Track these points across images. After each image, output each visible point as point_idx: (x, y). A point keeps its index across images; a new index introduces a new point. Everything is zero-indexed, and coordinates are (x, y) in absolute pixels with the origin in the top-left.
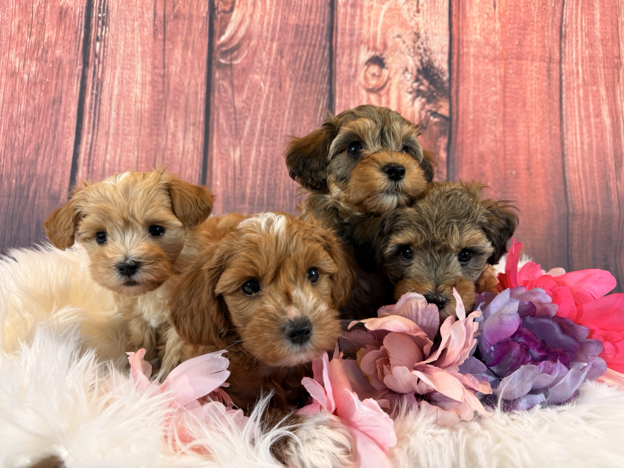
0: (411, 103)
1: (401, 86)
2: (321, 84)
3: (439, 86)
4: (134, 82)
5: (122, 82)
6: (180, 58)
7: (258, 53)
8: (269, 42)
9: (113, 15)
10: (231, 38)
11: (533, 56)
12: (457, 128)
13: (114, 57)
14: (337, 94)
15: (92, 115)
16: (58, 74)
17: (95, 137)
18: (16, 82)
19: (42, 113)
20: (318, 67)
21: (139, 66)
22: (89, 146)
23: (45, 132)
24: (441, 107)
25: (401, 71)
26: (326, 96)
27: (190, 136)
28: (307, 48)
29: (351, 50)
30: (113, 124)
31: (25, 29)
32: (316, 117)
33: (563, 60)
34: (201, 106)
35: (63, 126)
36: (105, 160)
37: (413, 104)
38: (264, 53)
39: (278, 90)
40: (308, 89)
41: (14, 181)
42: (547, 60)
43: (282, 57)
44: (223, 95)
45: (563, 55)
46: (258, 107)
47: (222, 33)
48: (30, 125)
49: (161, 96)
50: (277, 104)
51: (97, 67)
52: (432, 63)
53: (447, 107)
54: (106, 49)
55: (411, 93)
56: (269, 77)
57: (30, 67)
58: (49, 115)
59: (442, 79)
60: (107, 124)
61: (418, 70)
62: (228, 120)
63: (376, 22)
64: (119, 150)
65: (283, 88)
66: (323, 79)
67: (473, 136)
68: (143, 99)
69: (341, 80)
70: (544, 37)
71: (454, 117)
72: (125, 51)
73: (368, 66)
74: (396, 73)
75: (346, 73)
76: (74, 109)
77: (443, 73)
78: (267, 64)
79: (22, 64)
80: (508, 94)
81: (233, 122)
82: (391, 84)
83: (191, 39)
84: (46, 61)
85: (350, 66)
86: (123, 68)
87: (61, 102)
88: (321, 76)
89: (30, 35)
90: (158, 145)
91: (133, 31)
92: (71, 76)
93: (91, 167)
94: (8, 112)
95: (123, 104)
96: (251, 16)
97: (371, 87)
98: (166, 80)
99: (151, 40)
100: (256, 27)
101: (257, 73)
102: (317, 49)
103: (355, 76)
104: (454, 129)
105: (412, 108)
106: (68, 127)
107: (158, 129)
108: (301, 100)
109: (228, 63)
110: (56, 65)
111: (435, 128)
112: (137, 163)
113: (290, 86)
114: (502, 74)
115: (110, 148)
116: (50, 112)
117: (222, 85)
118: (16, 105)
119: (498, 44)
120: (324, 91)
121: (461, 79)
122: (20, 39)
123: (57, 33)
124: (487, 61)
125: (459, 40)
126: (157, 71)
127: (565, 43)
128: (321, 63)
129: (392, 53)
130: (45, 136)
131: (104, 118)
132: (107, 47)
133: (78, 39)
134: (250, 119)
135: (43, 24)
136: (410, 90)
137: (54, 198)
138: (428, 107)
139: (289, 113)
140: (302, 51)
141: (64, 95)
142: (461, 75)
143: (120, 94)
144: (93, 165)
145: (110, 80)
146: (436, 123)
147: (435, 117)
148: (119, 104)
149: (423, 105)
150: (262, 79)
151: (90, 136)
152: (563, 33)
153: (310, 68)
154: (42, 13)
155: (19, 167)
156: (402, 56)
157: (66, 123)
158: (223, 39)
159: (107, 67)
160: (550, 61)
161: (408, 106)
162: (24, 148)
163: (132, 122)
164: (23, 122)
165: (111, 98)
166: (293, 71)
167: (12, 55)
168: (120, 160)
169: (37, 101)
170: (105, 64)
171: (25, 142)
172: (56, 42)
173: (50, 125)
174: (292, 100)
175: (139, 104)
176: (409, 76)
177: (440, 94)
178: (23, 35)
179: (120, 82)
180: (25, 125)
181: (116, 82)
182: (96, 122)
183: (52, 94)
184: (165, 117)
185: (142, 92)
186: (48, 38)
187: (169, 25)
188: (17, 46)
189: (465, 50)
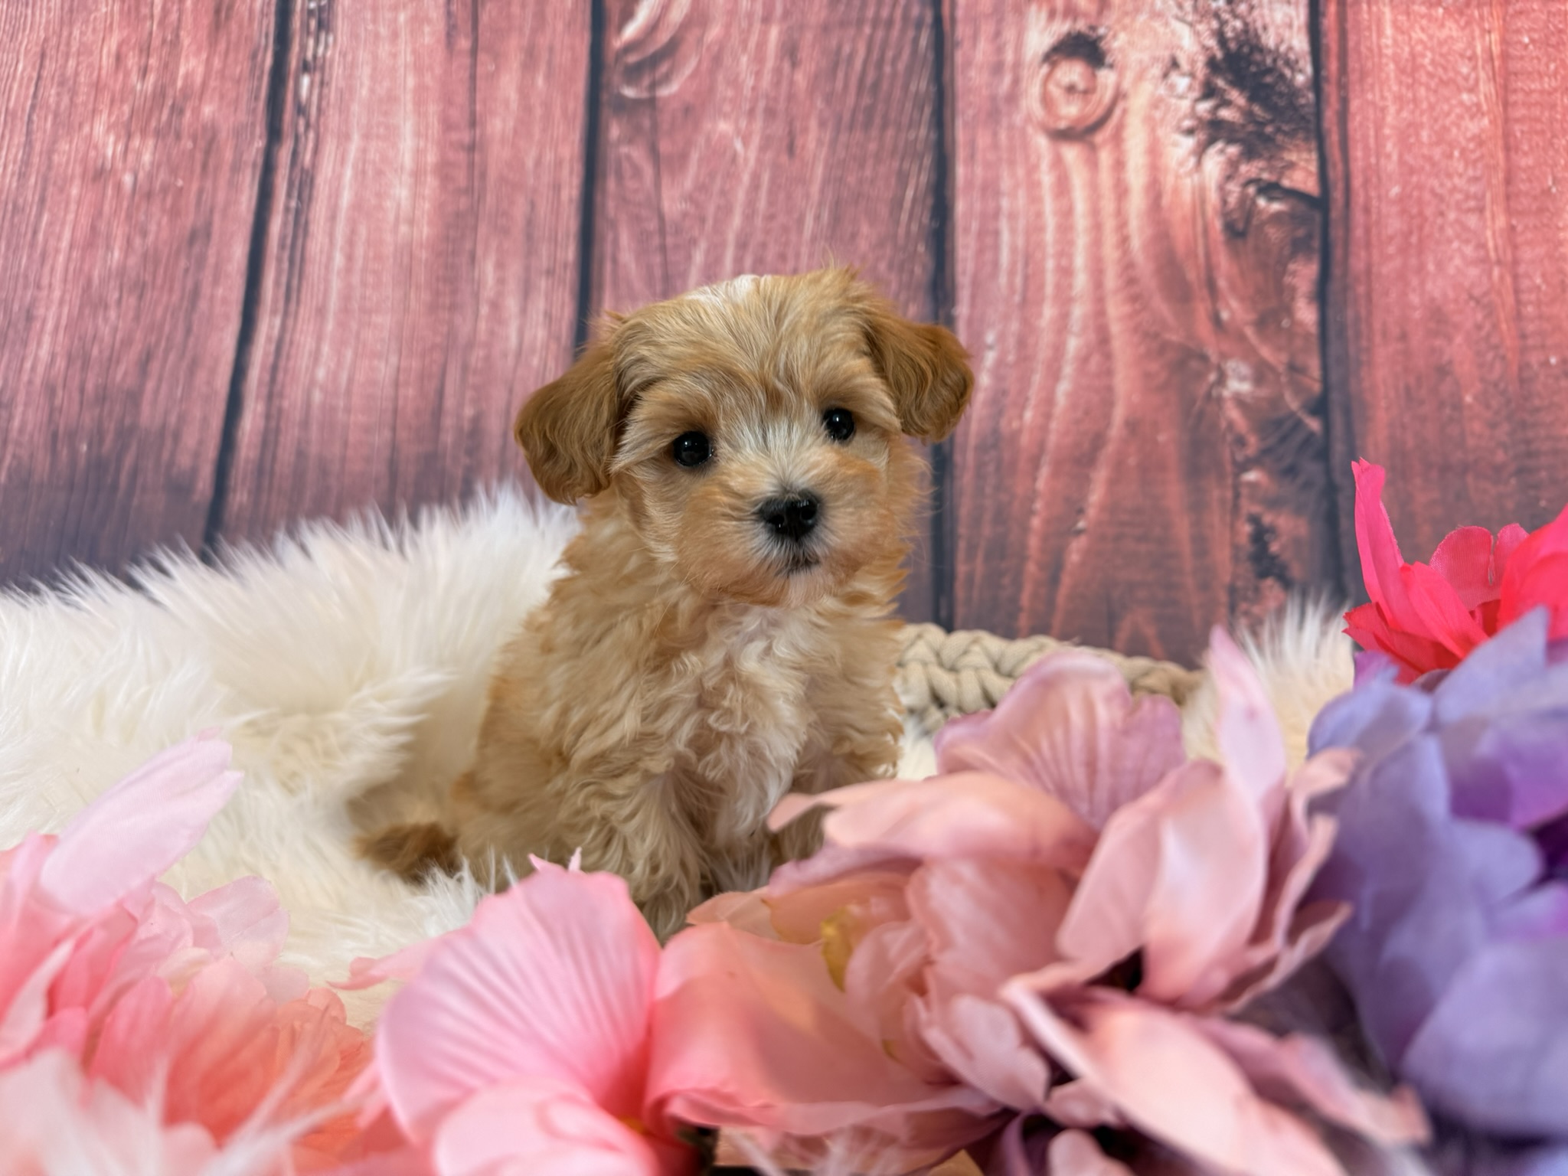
0: (1192, 161)
1: (1158, 114)
2: (910, 127)
3: (1282, 103)
4: (396, 171)
5: (364, 172)
6: (513, 96)
7: (727, 60)
8: (757, 26)
9: (345, 2)
10: (653, 28)
12: (1348, 229)
13: (344, 109)
14: (961, 154)
15: (286, 265)
16: (205, 166)
17: (290, 322)
18: (104, 195)
19: (161, 271)
20: (899, 82)
21: (407, 128)
22: (272, 348)
23: (168, 317)
24: (1291, 165)
25: (1156, 71)
26: (927, 161)
27: (539, 304)
28: (867, 30)
29: (1000, 21)
30: (336, 284)
31: (132, 61)
32: (897, 222)
34: (570, 222)
35: (212, 297)
36: (312, 382)
37: (1199, 163)
38: (744, 59)
39: (784, 159)
40: (872, 147)
41: (84, 448)
43: (795, 64)
44: (631, 184)
46: (726, 210)
47: (628, 15)
48: (133, 301)
49: (464, 203)
50: (782, 196)
51: (303, 139)
52: (1257, 36)
53: (1313, 167)
54: (326, 91)
55: (1190, 132)
56: (758, 125)
57: (139, 154)
58: (180, 273)
59: (1290, 84)
60: (322, 287)
61: (1212, 64)
62: (642, 253)
64: (349, 354)
65: (798, 151)
66: (916, 116)
67: (1404, 250)
68: (418, 213)
69: (970, 112)
71: (1338, 195)
72: (372, 91)
73: (1054, 65)
74: (1140, 77)
75: (985, 92)
76: (239, 252)
77: (1291, 64)
78: (754, 88)
79: (120, 148)
80: (1520, 112)
81: (657, 259)
82: (1125, 112)
83: (543, 41)
84: (178, 137)
85: (997, 68)
86: (366, 137)
87: (208, 235)
88: (909, 105)
89: (144, 72)
90: (451, 335)
91: (395, 35)
93: (276, 402)
94: (81, 269)
95: (362, 231)
97: (1062, 125)
98: (477, 157)
99: (440, 54)
101: (726, 116)
102: (895, 32)
103: (1013, 97)
104: (1337, 233)
105: (1196, 177)
106: (225, 301)
107: (454, 292)
108: (851, 180)
109: (645, 95)
110: (202, 144)
111: (1274, 234)
112: (397, 384)
113: (820, 142)
114: (1496, 50)
115: (326, 349)
116: (183, 263)
117: (629, 157)
118: (101, 252)
120: (920, 147)
121: (1354, 77)
122: (118, 86)
123: (208, 62)
126: (454, 136)
128: (910, 70)
129: (1127, 21)
130: (167, 328)
131: (314, 270)
132: (328, 84)
133: (257, 73)
134: (703, 245)
135: (175, 43)
136: (1187, 123)
137: (179, 488)
138: (1248, 170)
139: (817, 218)
140: (854, 41)
141: (218, 219)
142: (1353, 63)
143: (357, 206)
144: (281, 396)
145: (334, 171)
146: (1277, 217)
147: (1271, 199)
148: (352, 234)
149: (1233, 165)
150: (738, 131)
151: (278, 322)
153: (876, 86)
154: (174, 16)
155: (97, 411)
156: (1157, 25)
157: (220, 292)
158: (631, 31)
159: (329, 139)
161: (1182, 171)
162: (112, 361)
163: (387, 278)
164: (116, 295)
165: (333, 218)
166: (828, 99)
167: (99, 128)
168: (351, 380)
169: (151, 238)
170: (322, 129)
171: (117, 345)
172: (204, 84)
173: (182, 298)
174: (826, 182)
175: (404, 229)
176: (1182, 83)
177: (1286, 128)
178: (127, 74)
179: (361, 174)
180: (119, 301)
181: (348, 173)
182: (295, 282)
183: (189, 220)
184: (473, 258)
185: (415, 196)
186: (187, 76)
187: (487, 11)
188: (112, 102)
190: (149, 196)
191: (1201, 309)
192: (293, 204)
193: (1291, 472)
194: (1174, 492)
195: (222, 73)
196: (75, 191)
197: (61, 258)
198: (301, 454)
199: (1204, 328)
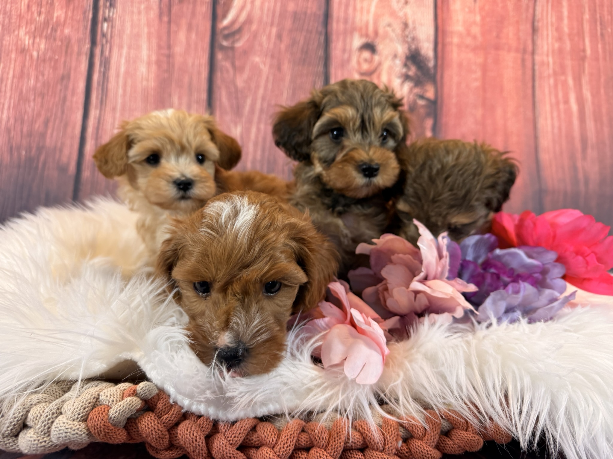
1: (391, 71)
3: (425, 72)
4: (141, 61)
6: (184, 40)
7: (259, 37)
8: (268, 28)
10: (233, 22)
11: (509, 46)
12: (442, 110)
13: (121, 37)
14: (332, 77)
15: (100, 92)
16: (66, 52)
17: (103, 112)
18: (25, 59)
19: (51, 90)
20: (314, 52)
21: (144, 46)
22: (97, 121)
23: (55, 107)
24: (426, 91)
25: (390, 58)
26: (322, 78)
28: (304, 33)
29: (345, 36)
30: (120, 100)
31: (34, 8)
33: (536, 52)
34: (204, 85)
35: (71, 101)
37: (402, 87)
38: (264, 38)
39: (277, 72)
40: (305, 71)
41: (24, 153)
42: (521, 51)
43: (281, 42)
44: (225, 75)
45: (536, 47)
46: (257, 87)
47: (224, 16)
48: (40, 100)
49: (166, 75)
50: (276, 85)
51: (105, 46)
52: (419, 51)
53: (433, 91)
54: (114, 30)
55: (399, 77)
56: (269, 60)
57: (39, 45)
58: (58, 91)
59: (428, 66)
60: (114, 101)
61: (407, 57)
62: (229, 99)
63: (368, 12)
65: (281, 70)
66: (319, 63)
67: (456, 118)
68: (150, 77)
70: (518, 30)
71: (439, 101)
72: (131, 31)
73: (361, 52)
74: (386, 58)
75: (340, 58)
76: (81, 85)
77: (429, 60)
78: (267, 48)
79: (31, 41)
80: (487, 82)
81: (235, 101)
82: (381, 69)
83: (195, 22)
84: (55, 40)
85: (344, 50)
86: (129, 48)
87: (69, 78)
88: (317, 60)
89: (40, 14)
91: (139, 13)
92: (79, 54)
93: (99, 140)
94: (18, 86)
95: (129, 82)
96: (252, 3)
97: (363, 71)
98: (171, 60)
99: (157, 21)
100: (257, 13)
101: (258, 56)
102: (313, 35)
103: (349, 60)
104: (438, 112)
105: (401, 91)
106: (77, 102)
107: (164, 106)
108: (298, 82)
109: (230, 46)
110: (65, 43)
113: (289, 68)
114: (482, 63)
115: (117, 123)
116: (59, 87)
117: (225, 66)
118: (26, 80)
119: (478, 35)
120: (320, 73)
121: (445, 67)
122: (29, 17)
123: (66, 13)
124: (468, 50)
125: (443, 31)
126: (162, 51)
127: (537, 36)
128: (318, 48)
129: (383, 41)
130: (54, 111)
131: (111, 94)
132: (114, 27)
133: (86, 20)
134: (250, 98)
135: (52, 4)
137: (63, 169)
138: (417, 90)
139: (288, 93)
140: (300, 36)
141: (72, 72)
142: (445, 62)
143: (127, 72)
144: (101, 138)
145: (117, 59)
146: (423, 106)
147: (421, 100)
148: (125, 82)
149: (411, 89)
150: (262, 61)
151: (98, 112)
152: (536, 27)
153: (307, 52)
155: (28, 139)
156: (391, 43)
158: (226, 22)
159: (115, 47)
160: (525, 51)
162: (33, 121)
163: (139, 99)
164: (33, 97)
165: (118, 76)
166: (291, 54)
167: (22, 32)
169: (46, 77)
170: (112, 43)
171: (35, 116)
172: (65, 21)
173: (59, 100)
174: (290, 82)
175: (145, 83)
176: (398, 62)
177: (426, 79)
178: (32, 13)
179: (128, 61)
180: (34, 99)
181: (123, 61)
182: (104, 98)
183: (61, 71)
184: (170, 95)
185: (149, 71)
186: (57, 17)
187: (175, 9)
188: (27, 23)
189: (448, 40)
190: (44, 61)
192: (102, 70)
195: (72, 18)
196: (13, 56)
197: (9, 82)
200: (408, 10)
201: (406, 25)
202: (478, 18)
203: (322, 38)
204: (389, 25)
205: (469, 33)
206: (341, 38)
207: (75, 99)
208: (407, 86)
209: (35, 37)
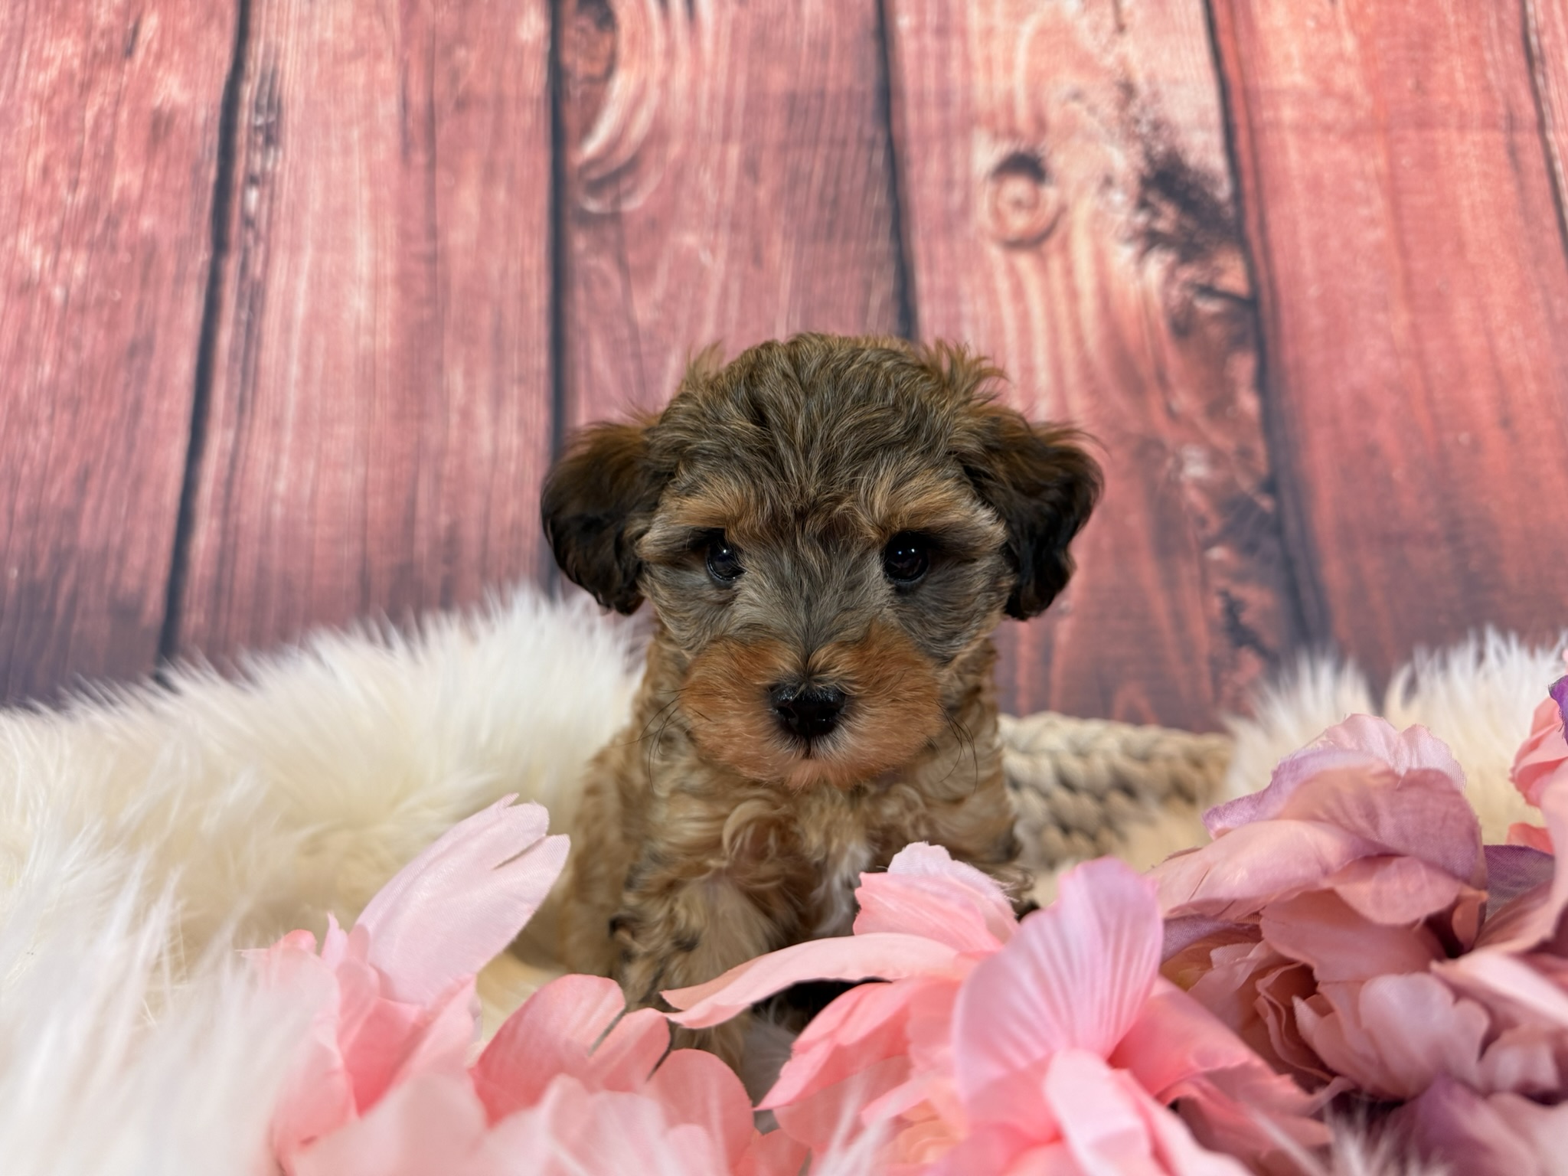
0: (1132, 268)
1: (1099, 226)
2: (871, 238)
3: (1207, 215)
4: (353, 281)
5: (319, 284)
6: (474, 209)
7: (690, 177)
8: (717, 148)
9: (293, 117)
10: (613, 145)
11: (1462, 114)
12: (1277, 324)
13: (295, 221)
14: (920, 263)
15: (238, 378)
16: (144, 280)
17: (245, 434)
18: (31, 309)
19: (99, 386)
20: (857, 200)
21: (363, 240)
22: (227, 461)
23: (107, 433)
24: (1220, 272)
25: (1093, 188)
26: (890, 271)
27: (512, 412)
28: (822, 150)
29: (948, 143)
30: (293, 396)
31: (61, 174)
32: (865, 328)
33: (1549, 121)
34: (539, 330)
35: (156, 412)
36: (271, 497)
37: (1140, 271)
38: (707, 176)
39: (752, 270)
40: (836, 258)
41: (15, 573)
42: (1503, 123)
43: (756, 181)
44: (600, 294)
45: (1545, 108)
46: (698, 318)
47: (588, 131)
48: (66, 417)
49: (426, 313)
50: (753, 305)
51: (253, 252)
52: (1180, 159)
53: (1242, 270)
54: (276, 205)
55: (1129, 240)
56: (724, 237)
57: (70, 267)
58: (119, 387)
59: (1213, 198)
60: (278, 399)
61: (1143, 181)
62: (615, 360)
63: (1009, 67)
64: (310, 467)
65: (764, 262)
67: (1327, 344)
68: (379, 323)
69: (927, 224)
70: (1482, 64)
71: (1266, 297)
72: (325, 204)
73: (1001, 182)
74: (1081, 190)
75: (938, 206)
76: (184, 365)
77: (1214, 182)
78: (718, 204)
79: (49, 261)
80: (1409, 224)
81: (630, 366)
82: (1069, 223)
83: (503, 157)
84: (114, 248)
85: (948, 184)
86: (321, 247)
87: (150, 348)
88: (868, 218)
89: (74, 185)
90: (421, 444)
91: (347, 150)
92: (179, 279)
93: (232, 518)
94: (7, 386)
95: (321, 341)
96: (665, 83)
97: (1013, 235)
98: (438, 268)
99: (396, 169)
100: (679, 110)
101: (692, 230)
102: (851, 152)
103: (966, 210)
104: (1268, 328)
105: (1139, 282)
106: (170, 415)
107: (422, 401)
108: (819, 289)
109: (609, 210)
110: (141, 256)
112: (364, 495)
113: (785, 253)
114: (1384, 170)
115: (285, 461)
116: (122, 376)
117: (596, 268)
118: (30, 367)
119: (1359, 90)
120: (879, 257)
121: (1268, 192)
122: (46, 199)
123: (146, 177)
124: (1332, 138)
125: (1246, 92)
126: (414, 247)
127: (1545, 75)
128: (867, 186)
129: (1064, 143)
130: (107, 443)
131: (269, 381)
132: (278, 198)
133: (200, 186)
134: (677, 350)
135: (109, 157)
136: (1128, 234)
137: (125, 612)
138: (1187, 273)
139: (788, 324)
140: (812, 160)
141: (160, 332)
142: (1266, 181)
143: (314, 317)
144: (238, 510)
145: (286, 283)
146: (1215, 317)
147: (1209, 300)
148: (309, 343)
149: (1171, 271)
150: (704, 244)
151: (231, 435)
152: (1535, 50)
153: (835, 202)
154: (106, 130)
155: (29, 534)
156: (1091, 147)
158: (592, 147)
159: (280, 252)
160: (1512, 123)
161: (1127, 274)
162: (45, 480)
163: (348, 388)
164: (47, 412)
165: (287, 327)
166: (791, 213)
168: (314, 492)
169: (85, 353)
170: (273, 240)
171: (51, 463)
172: (142, 197)
173: (122, 414)
174: (794, 289)
175: (365, 339)
176: (1118, 197)
177: (1214, 237)
178: (55, 187)
179: (315, 285)
180: (52, 418)
181: (302, 285)
182: (249, 396)
183: (128, 331)
184: (440, 368)
185: (375, 306)
186: (122, 190)
187: (445, 130)
188: (39, 214)
189: (1267, 114)
190: (82, 309)
191: (1155, 402)
192: (244, 316)
193: (1249, 548)
194: (1148, 571)
195: (162, 187)
198: (262, 571)
199: (1159, 418)
200: (1130, 48)
201: (1128, 90)
202: (1349, 44)
203: (879, 158)
204: (1077, 96)
205: (1327, 90)
206: (936, 149)
207: (165, 406)
208: (1156, 267)
209: (58, 249)
